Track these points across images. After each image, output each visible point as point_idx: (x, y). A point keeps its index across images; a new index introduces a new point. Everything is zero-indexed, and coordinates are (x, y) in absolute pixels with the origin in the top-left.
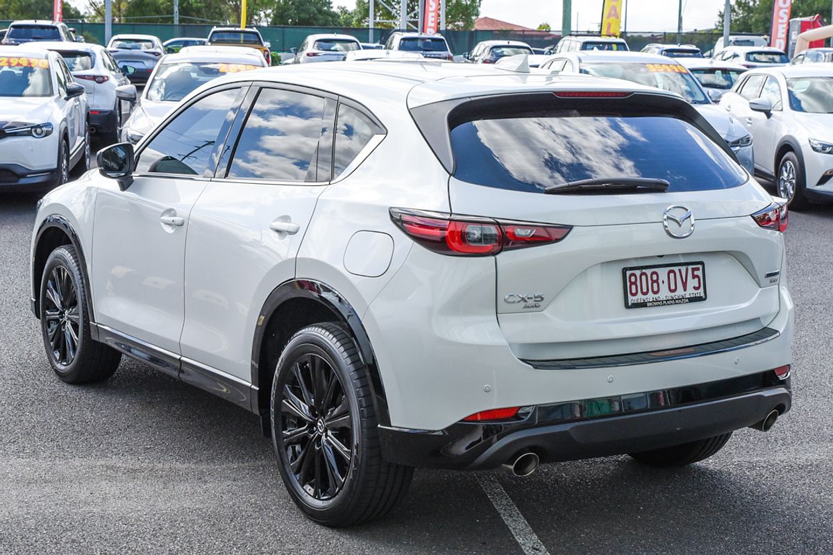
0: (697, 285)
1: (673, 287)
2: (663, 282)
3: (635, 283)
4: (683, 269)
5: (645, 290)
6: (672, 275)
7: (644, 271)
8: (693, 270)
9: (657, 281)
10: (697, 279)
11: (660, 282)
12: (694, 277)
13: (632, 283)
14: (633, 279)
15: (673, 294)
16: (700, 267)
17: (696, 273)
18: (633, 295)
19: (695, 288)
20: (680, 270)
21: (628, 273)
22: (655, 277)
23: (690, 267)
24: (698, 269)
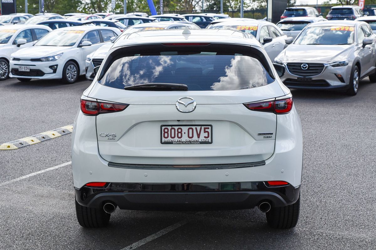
0: (207, 136)
1: (191, 136)
2: (185, 133)
3: (167, 133)
4: (199, 128)
5: (173, 136)
6: (191, 131)
7: (173, 127)
8: (205, 129)
9: (181, 132)
10: (207, 133)
11: (183, 133)
12: (205, 132)
13: (165, 132)
14: (166, 130)
15: (190, 139)
16: (210, 127)
17: (206, 130)
18: (165, 138)
19: (205, 137)
20: (196, 128)
21: (163, 128)
22: (180, 130)
23: (203, 127)
24: (208, 128)
